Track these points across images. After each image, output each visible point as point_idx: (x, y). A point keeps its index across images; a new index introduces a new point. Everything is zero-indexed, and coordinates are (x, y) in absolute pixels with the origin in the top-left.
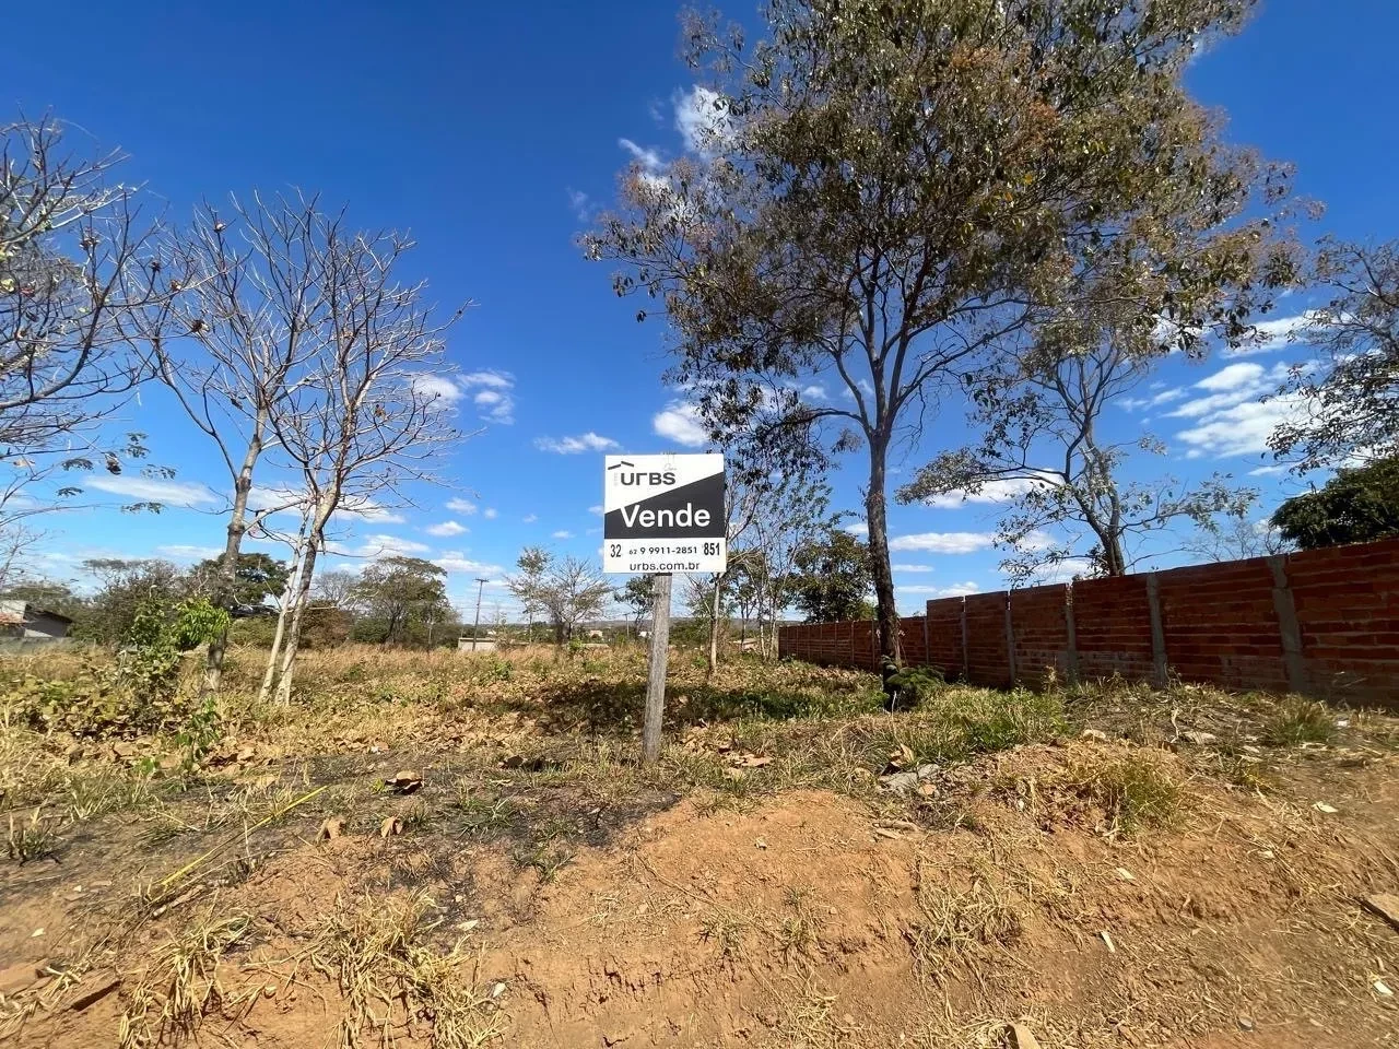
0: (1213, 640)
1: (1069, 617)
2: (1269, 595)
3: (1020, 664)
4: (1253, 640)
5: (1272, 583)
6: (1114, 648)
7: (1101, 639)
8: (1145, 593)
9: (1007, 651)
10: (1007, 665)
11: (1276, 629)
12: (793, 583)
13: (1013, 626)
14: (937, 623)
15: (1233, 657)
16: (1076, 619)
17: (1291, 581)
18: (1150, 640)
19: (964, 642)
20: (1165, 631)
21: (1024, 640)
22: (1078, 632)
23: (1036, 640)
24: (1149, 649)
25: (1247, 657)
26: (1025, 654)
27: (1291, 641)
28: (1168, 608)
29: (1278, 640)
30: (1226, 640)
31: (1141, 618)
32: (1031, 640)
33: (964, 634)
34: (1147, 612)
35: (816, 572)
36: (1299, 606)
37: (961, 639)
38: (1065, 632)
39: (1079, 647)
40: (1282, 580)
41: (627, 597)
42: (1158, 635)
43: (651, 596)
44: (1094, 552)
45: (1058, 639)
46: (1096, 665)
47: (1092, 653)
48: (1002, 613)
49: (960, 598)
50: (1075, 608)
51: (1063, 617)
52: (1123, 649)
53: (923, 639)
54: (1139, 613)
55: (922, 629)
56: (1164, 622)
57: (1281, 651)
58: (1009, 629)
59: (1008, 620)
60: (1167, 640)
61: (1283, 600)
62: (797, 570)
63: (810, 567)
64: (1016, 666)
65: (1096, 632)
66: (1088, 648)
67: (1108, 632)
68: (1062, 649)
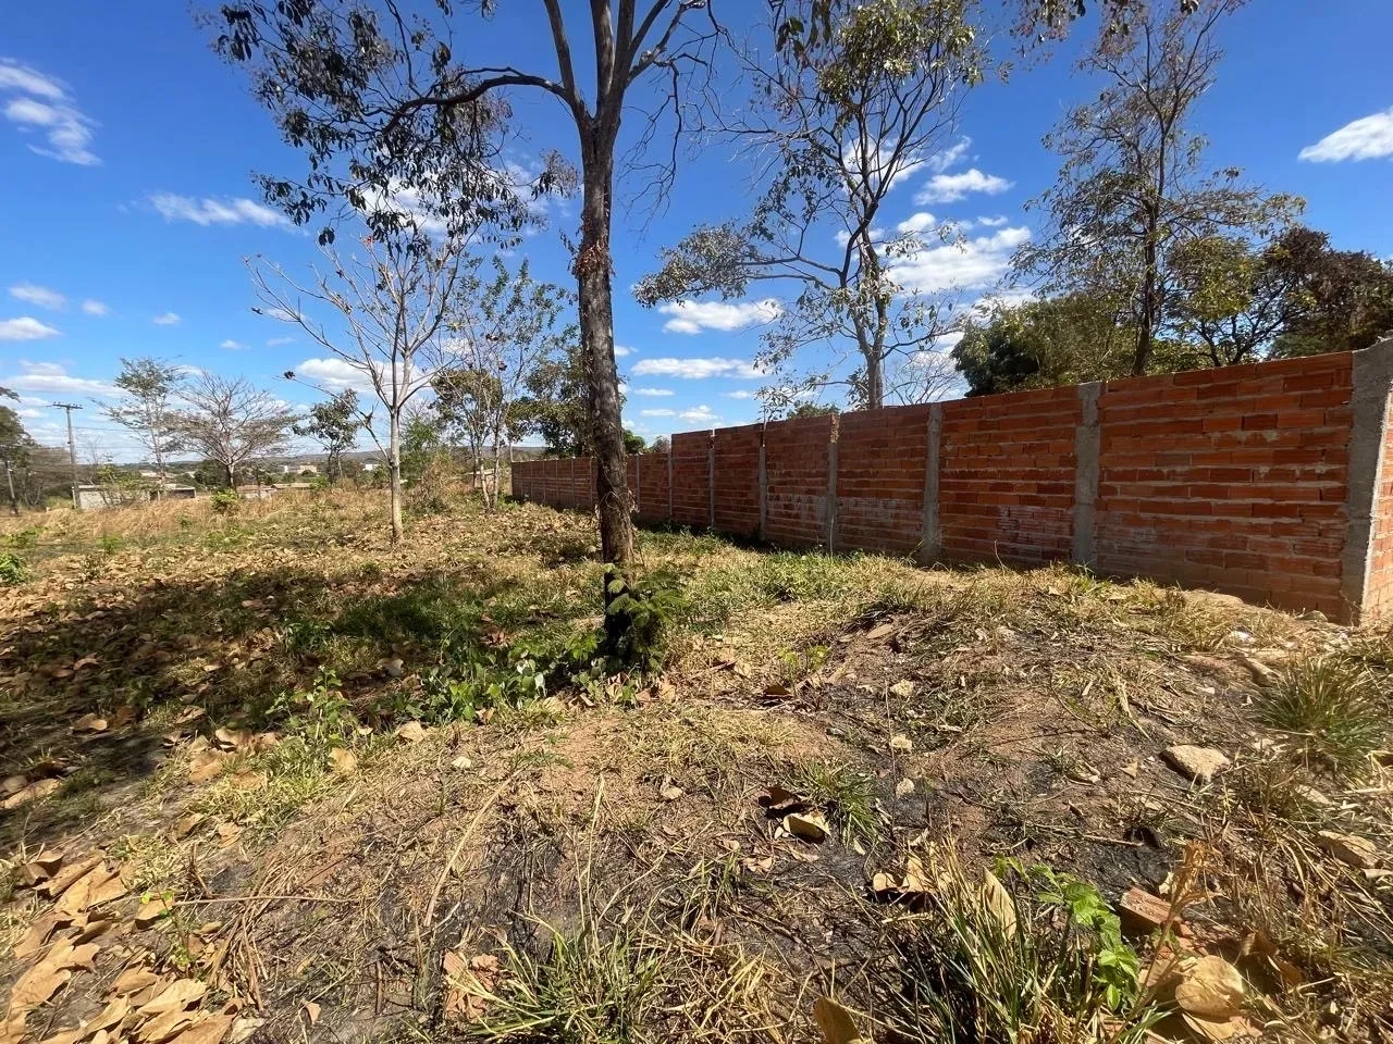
0: (995, 487)
1: (832, 459)
2: (1071, 434)
3: (772, 510)
4: (1041, 489)
5: (1078, 418)
6: (878, 495)
7: (867, 484)
8: (925, 430)
9: (758, 496)
10: (757, 510)
11: (1071, 476)
12: (522, 409)
13: (768, 466)
14: (683, 461)
15: (1015, 508)
16: (841, 458)
17: (1103, 416)
18: (922, 485)
19: (712, 483)
20: (942, 475)
21: (779, 483)
22: (840, 474)
23: (792, 483)
24: (919, 497)
25: (1030, 508)
26: (778, 499)
27: (1085, 490)
28: (949, 448)
29: (1071, 489)
30: (1010, 488)
31: (917, 459)
32: (785, 483)
33: (711, 476)
34: (924, 453)
35: (554, 396)
36: (1106, 446)
37: (708, 480)
38: (825, 475)
39: (840, 493)
40: (1091, 415)
41: (312, 429)
42: (933, 480)
43: (346, 428)
44: (854, 377)
45: (816, 483)
46: (857, 514)
47: (852, 499)
48: (756, 450)
49: (709, 432)
50: (840, 445)
51: (825, 457)
52: (890, 495)
53: (667, 479)
54: (914, 453)
55: (666, 468)
56: (942, 465)
57: (1072, 502)
58: (763, 471)
59: (763, 459)
60: (942, 486)
61: (1087, 441)
62: (531, 395)
63: (546, 391)
64: (767, 513)
65: (861, 475)
66: (850, 494)
67: (874, 475)
68: (822, 493)
